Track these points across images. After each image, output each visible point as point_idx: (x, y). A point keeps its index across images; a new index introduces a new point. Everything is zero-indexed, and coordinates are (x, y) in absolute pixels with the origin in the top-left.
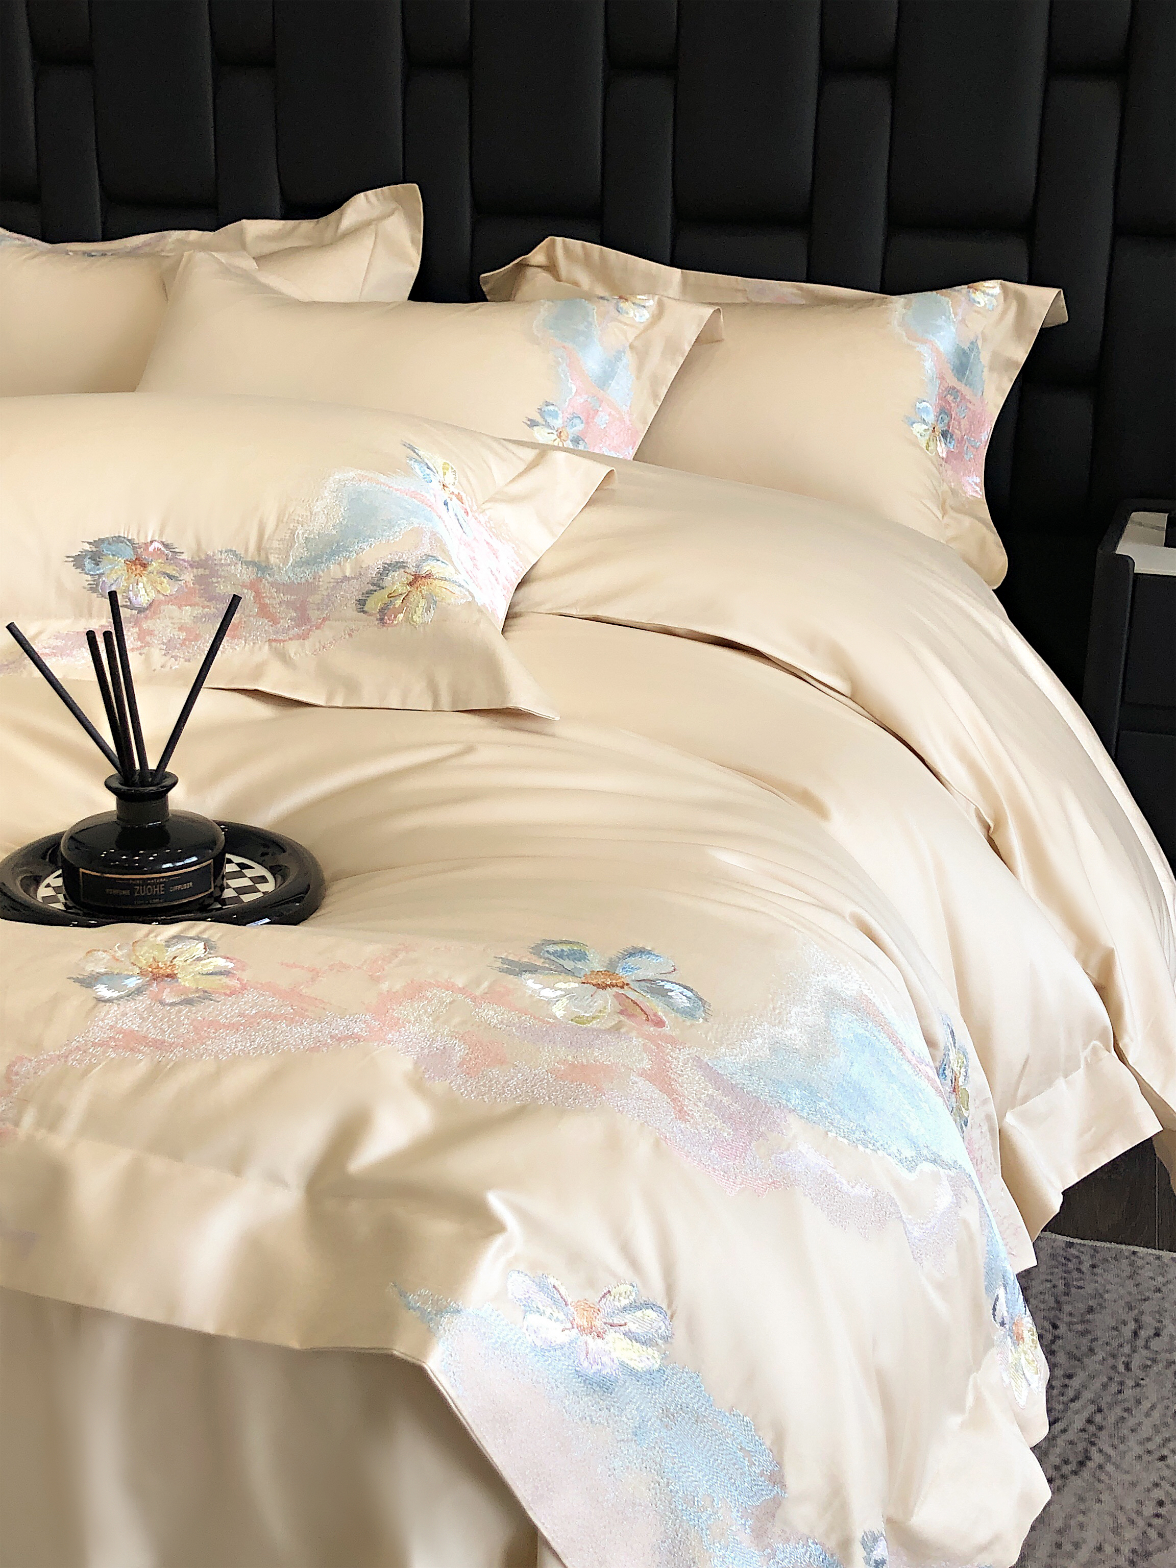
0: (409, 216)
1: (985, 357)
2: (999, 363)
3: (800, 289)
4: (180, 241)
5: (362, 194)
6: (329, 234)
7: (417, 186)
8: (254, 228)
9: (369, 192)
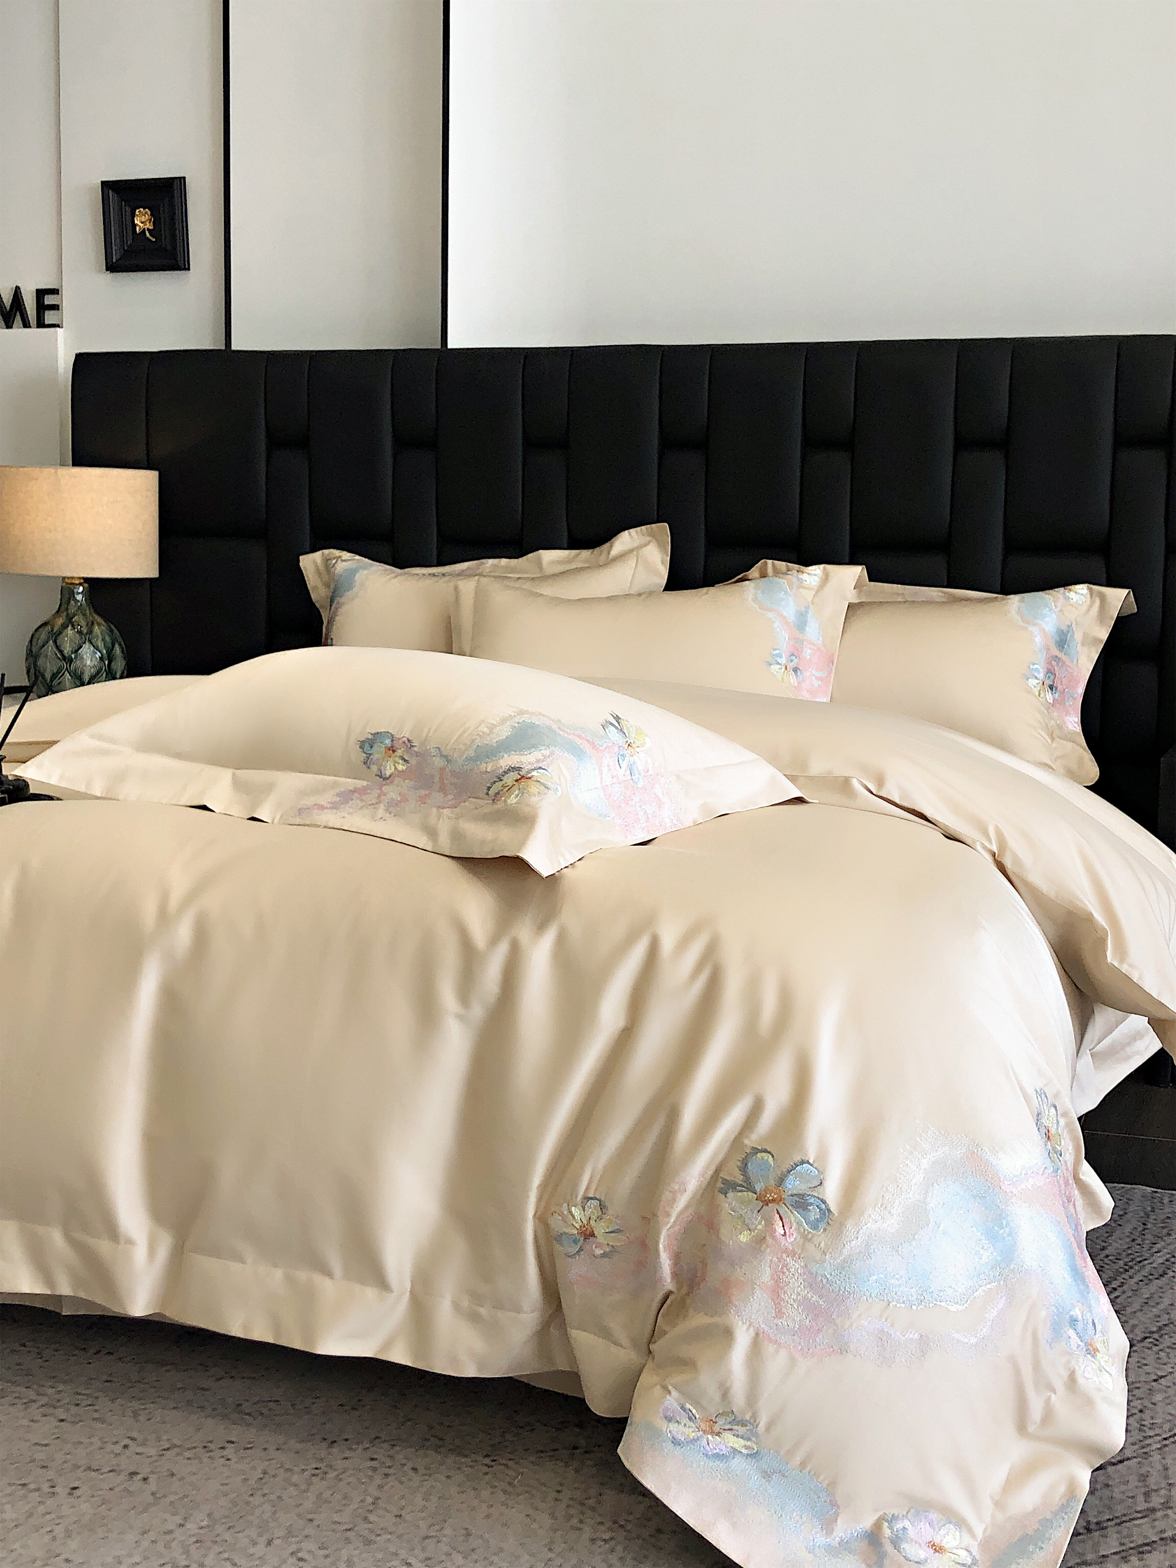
0: (661, 545)
1: (1078, 636)
2: (1089, 641)
3: (944, 593)
4: (494, 566)
5: (626, 531)
6: (603, 559)
7: (666, 524)
8: (549, 556)
9: (631, 530)
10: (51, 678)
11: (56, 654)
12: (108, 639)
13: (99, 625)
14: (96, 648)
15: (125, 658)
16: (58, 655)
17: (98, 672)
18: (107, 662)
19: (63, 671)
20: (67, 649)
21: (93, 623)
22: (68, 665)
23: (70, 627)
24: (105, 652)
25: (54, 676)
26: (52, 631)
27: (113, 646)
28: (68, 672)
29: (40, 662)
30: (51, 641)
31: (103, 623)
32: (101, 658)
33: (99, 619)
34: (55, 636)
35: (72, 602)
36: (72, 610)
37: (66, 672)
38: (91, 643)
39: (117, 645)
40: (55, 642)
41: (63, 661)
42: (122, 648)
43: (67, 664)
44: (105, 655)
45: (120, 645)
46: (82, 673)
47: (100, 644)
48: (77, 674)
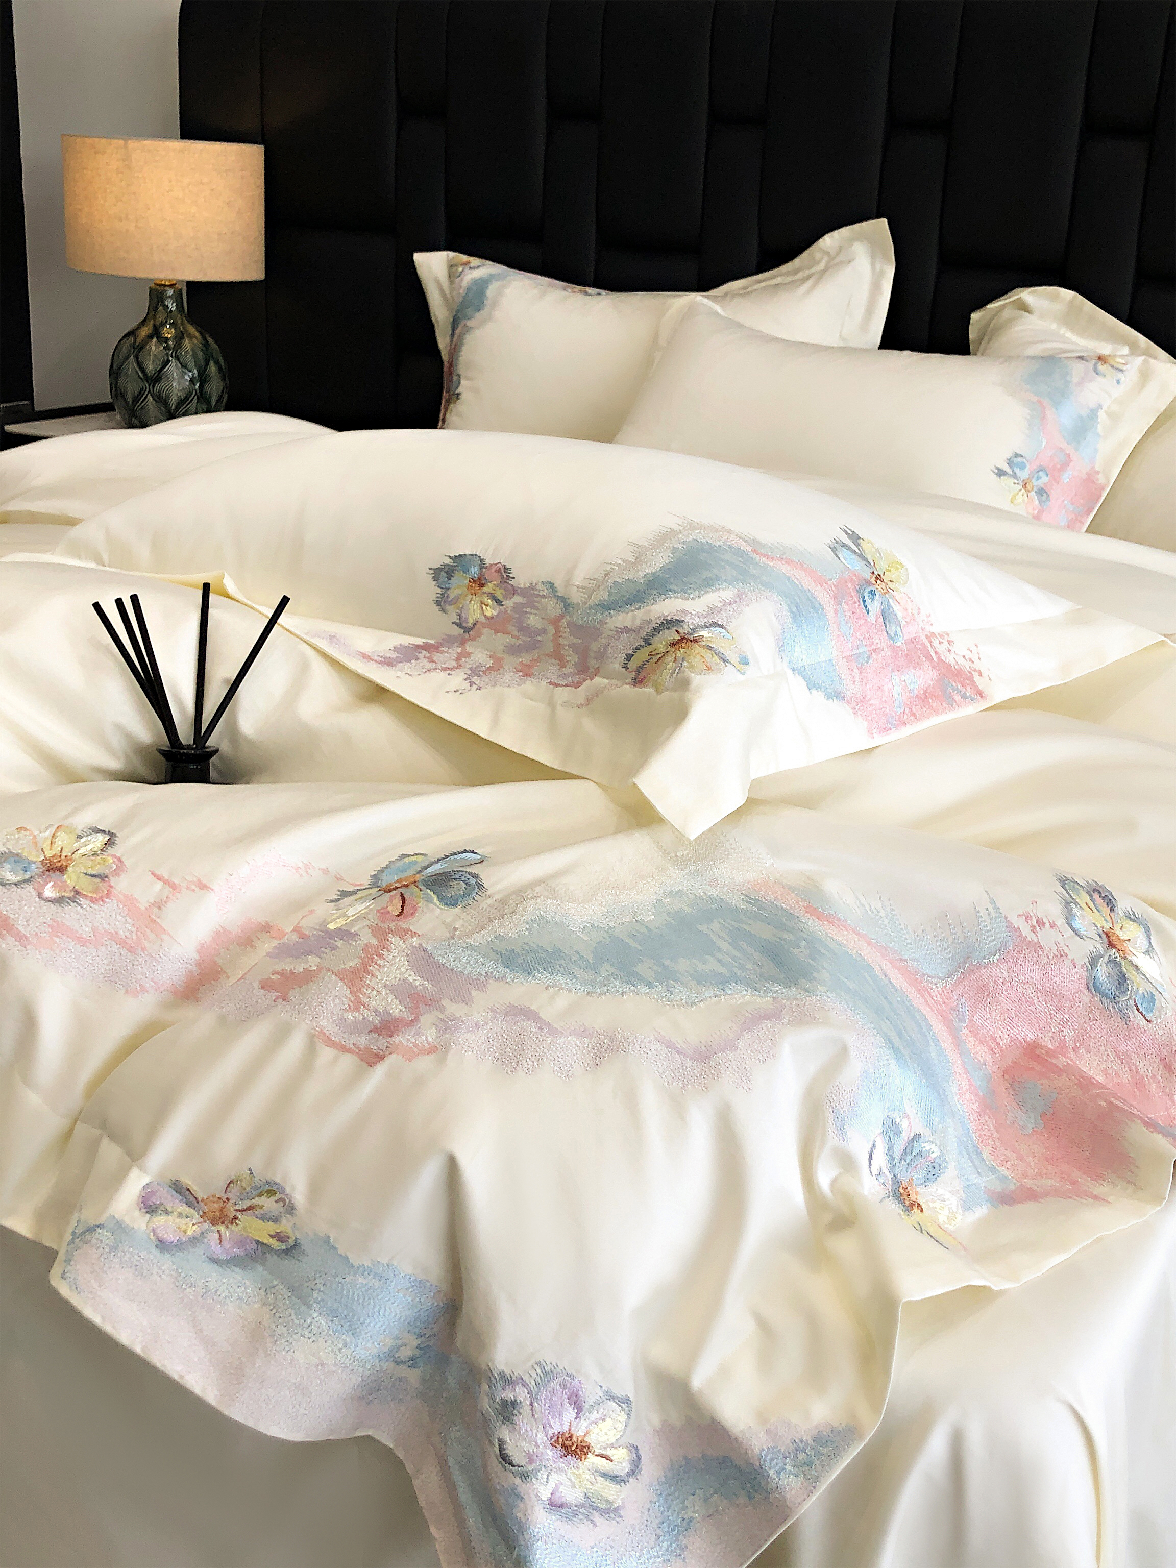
10: (133, 403)
11: (137, 372)
12: (200, 354)
13: (191, 337)
14: (184, 366)
15: (224, 379)
16: (140, 374)
17: (187, 398)
18: (198, 385)
19: (146, 393)
20: (150, 367)
21: (182, 338)
22: (151, 386)
23: (155, 340)
24: (195, 371)
25: (136, 399)
26: (135, 341)
27: (207, 364)
28: (151, 395)
29: (121, 381)
30: (132, 357)
31: (197, 334)
32: (192, 381)
33: (192, 330)
34: (139, 349)
35: (161, 308)
36: (161, 317)
37: (149, 395)
38: (178, 360)
39: (212, 363)
40: (137, 357)
41: (146, 383)
42: (220, 369)
43: (149, 386)
44: (196, 375)
45: (217, 363)
46: (168, 397)
47: (191, 365)
48: (162, 400)
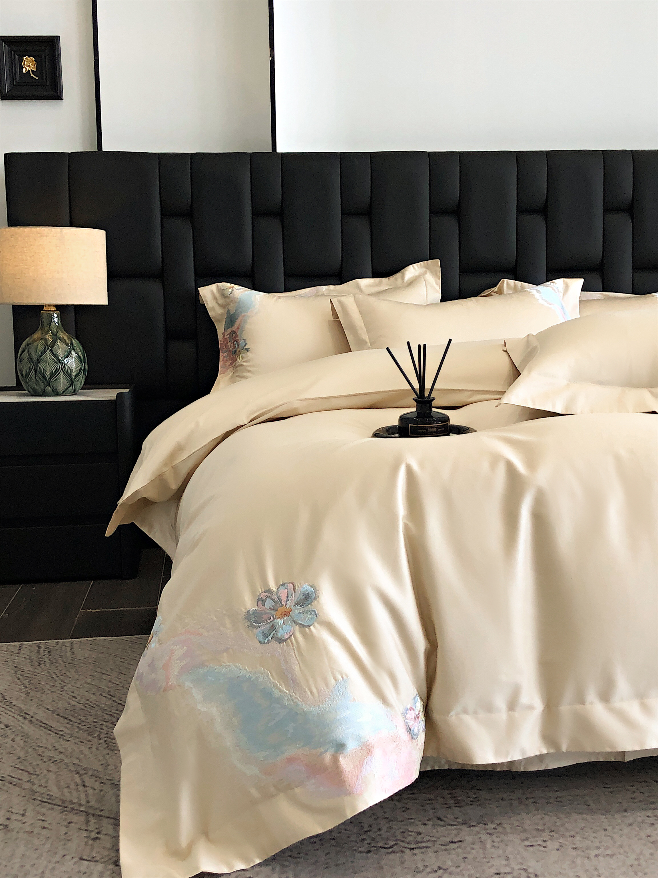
4: (327, 290)
5: (411, 266)
6: (399, 282)
7: (439, 260)
8: (364, 283)
9: (415, 265)
20: (61, 356)
24: (82, 357)
28: (63, 371)
29: (41, 366)
32: (80, 362)
40: (51, 350)
48: (68, 373)
